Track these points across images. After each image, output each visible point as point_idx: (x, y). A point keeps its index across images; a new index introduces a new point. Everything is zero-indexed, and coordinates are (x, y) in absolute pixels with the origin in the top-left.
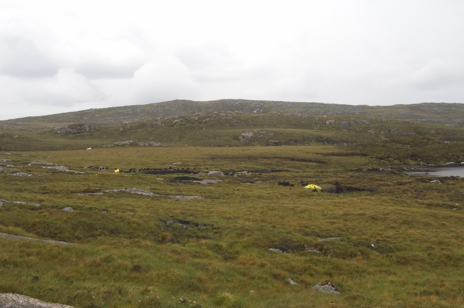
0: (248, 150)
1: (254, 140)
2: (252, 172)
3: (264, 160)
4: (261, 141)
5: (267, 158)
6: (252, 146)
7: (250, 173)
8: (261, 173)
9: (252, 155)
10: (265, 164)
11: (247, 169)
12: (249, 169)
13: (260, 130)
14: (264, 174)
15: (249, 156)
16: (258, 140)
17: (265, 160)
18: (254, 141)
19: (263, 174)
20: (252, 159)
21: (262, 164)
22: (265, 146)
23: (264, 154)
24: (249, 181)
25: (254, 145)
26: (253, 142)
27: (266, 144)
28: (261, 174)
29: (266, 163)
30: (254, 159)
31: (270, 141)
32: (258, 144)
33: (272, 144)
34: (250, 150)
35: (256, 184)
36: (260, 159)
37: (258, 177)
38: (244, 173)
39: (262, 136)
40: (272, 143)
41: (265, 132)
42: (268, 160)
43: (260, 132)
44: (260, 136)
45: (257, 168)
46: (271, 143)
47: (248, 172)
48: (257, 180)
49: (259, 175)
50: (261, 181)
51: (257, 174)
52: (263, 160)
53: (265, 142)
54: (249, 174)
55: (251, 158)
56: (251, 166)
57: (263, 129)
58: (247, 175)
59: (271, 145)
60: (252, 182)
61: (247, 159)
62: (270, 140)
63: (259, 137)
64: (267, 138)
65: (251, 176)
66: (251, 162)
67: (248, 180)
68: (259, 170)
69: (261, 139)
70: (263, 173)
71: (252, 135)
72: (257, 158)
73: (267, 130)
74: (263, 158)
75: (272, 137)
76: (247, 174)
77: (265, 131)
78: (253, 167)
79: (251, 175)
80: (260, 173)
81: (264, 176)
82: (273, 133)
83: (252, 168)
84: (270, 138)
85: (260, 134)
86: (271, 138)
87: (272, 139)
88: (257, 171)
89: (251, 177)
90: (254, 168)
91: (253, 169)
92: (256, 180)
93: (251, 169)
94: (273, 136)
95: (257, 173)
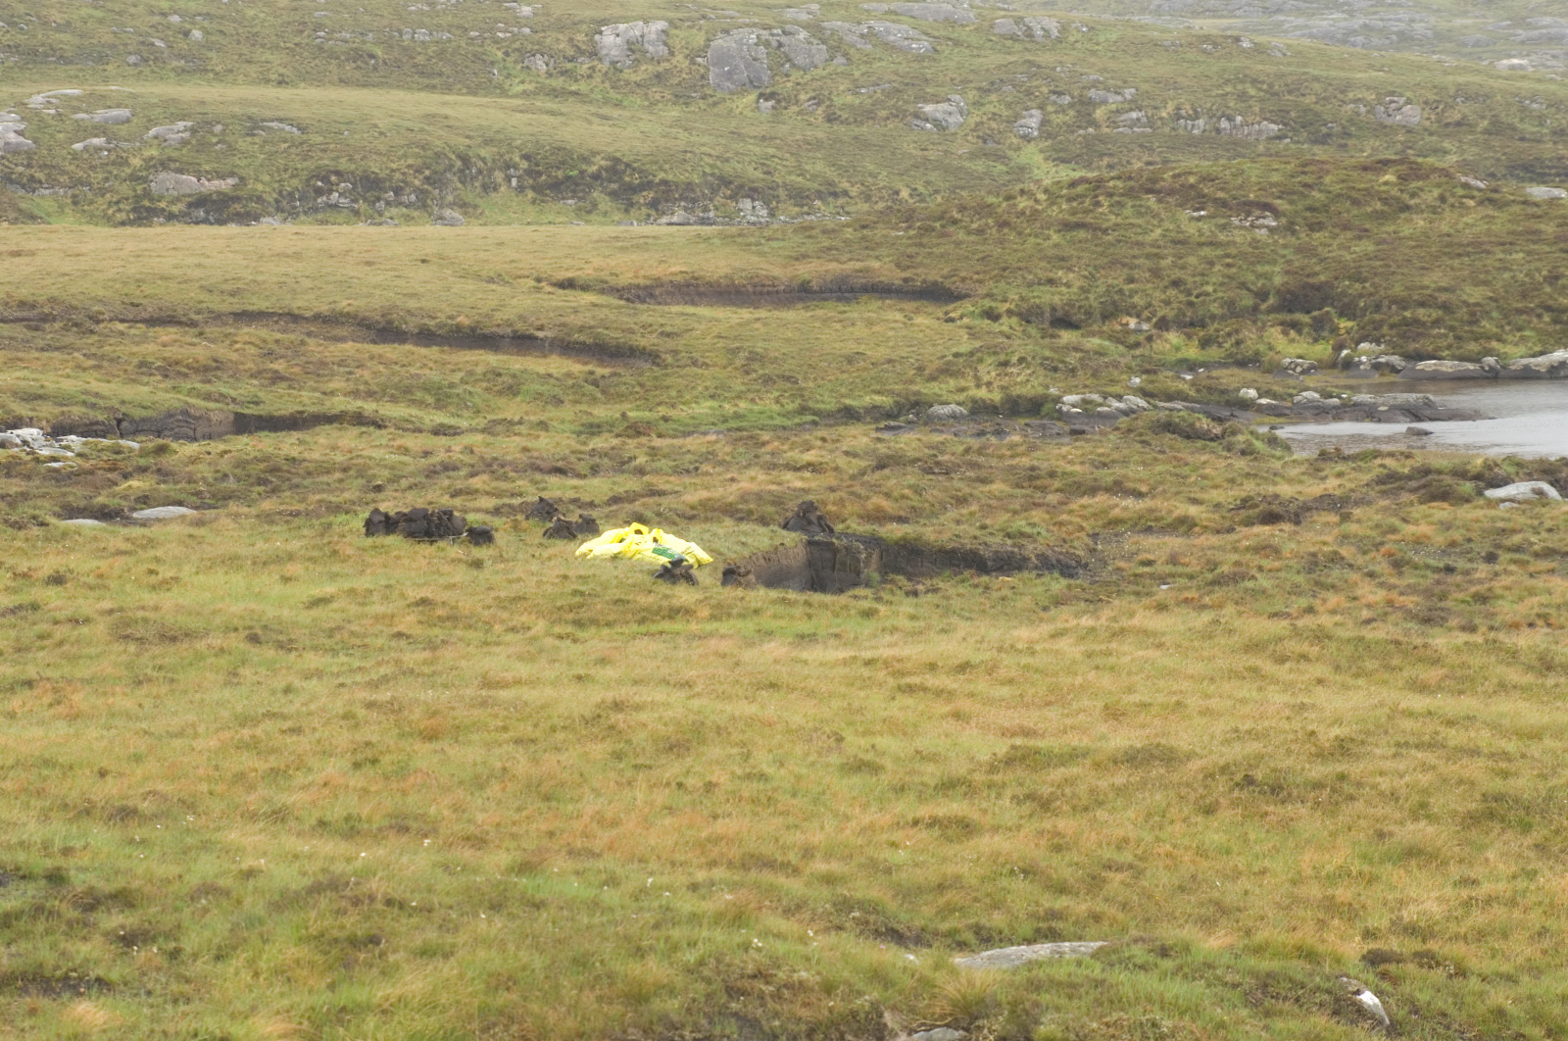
0: (17, 254)
1: (32, 178)
2: (88, 429)
3: (152, 331)
4: (90, 184)
5: (180, 323)
6: (14, 222)
7: (73, 440)
8: (160, 441)
9: (52, 300)
10: (170, 369)
11: (47, 410)
12: (57, 410)
13: (77, 98)
14: (189, 449)
15: (33, 306)
16: (64, 172)
17: (165, 338)
18: (31, 185)
19: (174, 445)
20: (57, 325)
21: (142, 364)
22: (123, 224)
23: (148, 289)
24: (82, 503)
25: (33, 218)
26: (21, 192)
27: (134, 210)
28: (161, 450)
29: (177, 363)
30: (76, 325)
31: (166, 182)
32: (61, 207)
33: (175, 209)
34: (32, 254)
35: (136, 532)
36: (121, 327)
37: (143, 470)
38: (25, 443)
39: (97, 141)
40: (178, 200)
41: (125, 113)
42: (188, 339)
43: (77, 110)
44: (78, 146)
45: (123, 402)
46: (172, 202)
47: (57, 431)
48: (145, 501)
49: (143, 453)
50: (180, 503)
51: (131, 450)
52: (144, 339)
53: (125, 189)
54: (67, 448)
55: (46, 318)
56: (69, 386)
57: (101, 88)
58: (54, 459)
59: (171, 217)
60: (105, 514)
61: (19, 331)
62: (163, 175)
63: (75, 156)
64: (136, 162)
65: (87, 465)
66: (56, 354)
67: (77, 495)
68: (138, 413)
69: (93, 168)
70: (177, 437)
71: (13, 138)
72: (98, 322)
73: (134, 96)
74: (143, 321)
75: (175, 154)
76: (45, 452)
77: (118, 106)
78: (86, 392)
79: (80, 455)
80: (151, 442)
81: (190, 468)
82: (181, 125)
83: (84, 403)
84: (164, 164)
85: (83, 131)
86: (170, 159)
87: (180, 171)
88: (121, 424)
89: (91, 472)
90: (101, 402)
91: (93, 406)
92: (138, 500)
93: (77, 412)
94: (184, 143)
95: (122, 436)
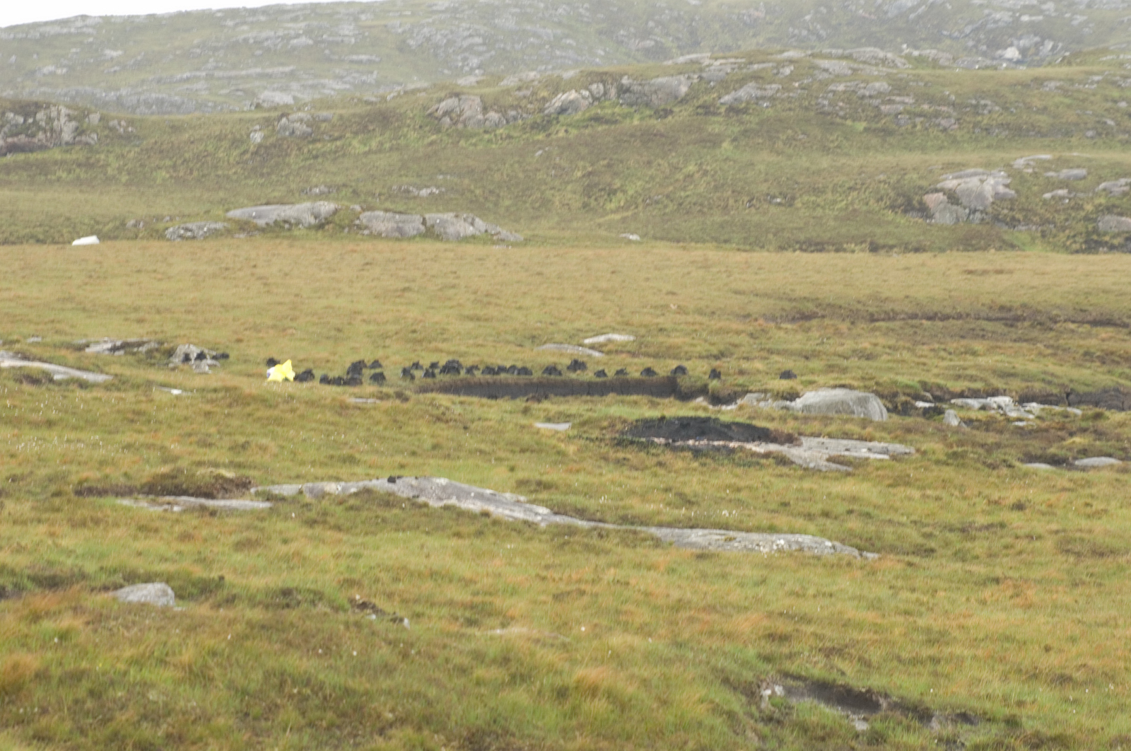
0: (1000, 272)
1: (1013, 219)
2: (1045, 399)
3: (1095, 330)
4: (1054, 223)
5: (1115, 325)
6: (1000, 249)
7: (1034, 406)
8: (1098, 410)
9: (1024, 306)
10: (1107, 358)
11: (1016, 384)
12: (1024, 385)
13: (1049, 161)
14: (1117, 416)
15: (1010, 310)
16: (1036, 214)
17: (1104, 335)
18: (1013, 223)
19: (1107, 413)
20: (1027, 324)
21: (1086, 354)
22: (1077, 252)
23: (1093, 300)
24: (1039, 452)
25: (1013, 246)
26: (1005, 228)
27: (1086, 242)
28: (1098, 416)
29: (1112, 353)
30: (1040, 324)
31: (1109, 223)
32: (1033, 239)
33: (1116, 242)
34: (1011, 272)
35: (1077, 475)
36: (1072, 326)
37: (1084, 431)
38: (1000, 407)
39: (1062, 192)
40: (1118, 235)
41: (1081, 172)
42: (1121, 336)
43: (1049, 169)
44: (1047, 196)
45: (1071, 381)
46: (1114, 237)
47: (1023, 399)
48: (1085, 452)
49: (1085, 418)
50: (1110, 455)
51: (1076, 415)
52: (1089, 335)
53: (1080, 227)
54: (1030, 412)
55: (1018, 319)
56: (1033, 367)
57: (1067, 154)
58: (1020, 420)
59: (1112, 248)
60: (1055, 461)
61: (999, 327)
62: (1108, 217)
63: (1045, 202)
64: (1089, 207)
65: (1044, 425)
66: (1025, 345)
67: (1035, 446)
68: (1082, 389)
69: (1057, 211)
70: (1110, 407)
71: (1001, 189)
72: (1056, 322)
73: (1090, 160)
74: (1088, 322)
75: (1117, 202)
76: (1013, 415)
77: (1078, 167)
78: (1045, 373)
79: (1039, 418)
80: (1092, 411)
81: (1118, 430)
82: (1123, 181)
83: (1043, 380)
84: (1109, 209)
85: (1051, 185)
86: (1114, 206)
87: (1121, 214)
88: (1070, 397)
89: (1046, 430)
90: (1056, 380)
91: (1050, 383)
92: (1079, 452)
93: (1038, 386)
94: (1125, 194)
95: (1070, 405)
